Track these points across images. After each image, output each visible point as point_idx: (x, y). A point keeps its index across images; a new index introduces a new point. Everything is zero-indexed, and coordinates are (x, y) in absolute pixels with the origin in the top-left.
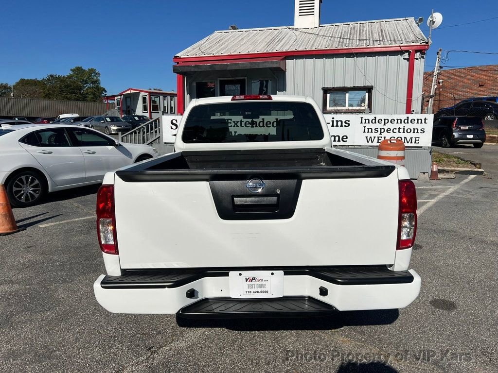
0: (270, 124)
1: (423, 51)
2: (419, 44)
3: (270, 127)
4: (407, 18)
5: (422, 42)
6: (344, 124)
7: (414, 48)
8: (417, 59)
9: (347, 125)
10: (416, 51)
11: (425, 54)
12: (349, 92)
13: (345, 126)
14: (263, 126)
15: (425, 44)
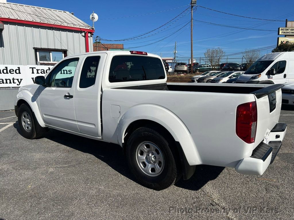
0: (13, 71)
1: (92, 33)
2: (89, 29)
3: (14, 73)
4: (65, 11)
5: (90, 28)
6: (68, 72)
7: (88, 30)
8: (89, 37)
9: (70, 73)
10: (89, 33)
11: (93, 35)
12: (52, 52)
13: (69, 73)
14: (7, 73)
15: (92, 29)
